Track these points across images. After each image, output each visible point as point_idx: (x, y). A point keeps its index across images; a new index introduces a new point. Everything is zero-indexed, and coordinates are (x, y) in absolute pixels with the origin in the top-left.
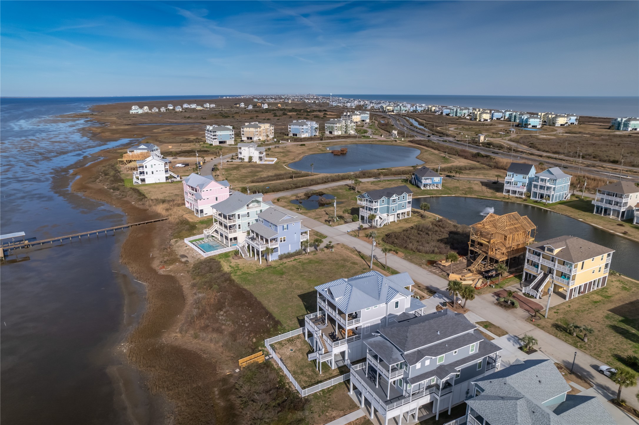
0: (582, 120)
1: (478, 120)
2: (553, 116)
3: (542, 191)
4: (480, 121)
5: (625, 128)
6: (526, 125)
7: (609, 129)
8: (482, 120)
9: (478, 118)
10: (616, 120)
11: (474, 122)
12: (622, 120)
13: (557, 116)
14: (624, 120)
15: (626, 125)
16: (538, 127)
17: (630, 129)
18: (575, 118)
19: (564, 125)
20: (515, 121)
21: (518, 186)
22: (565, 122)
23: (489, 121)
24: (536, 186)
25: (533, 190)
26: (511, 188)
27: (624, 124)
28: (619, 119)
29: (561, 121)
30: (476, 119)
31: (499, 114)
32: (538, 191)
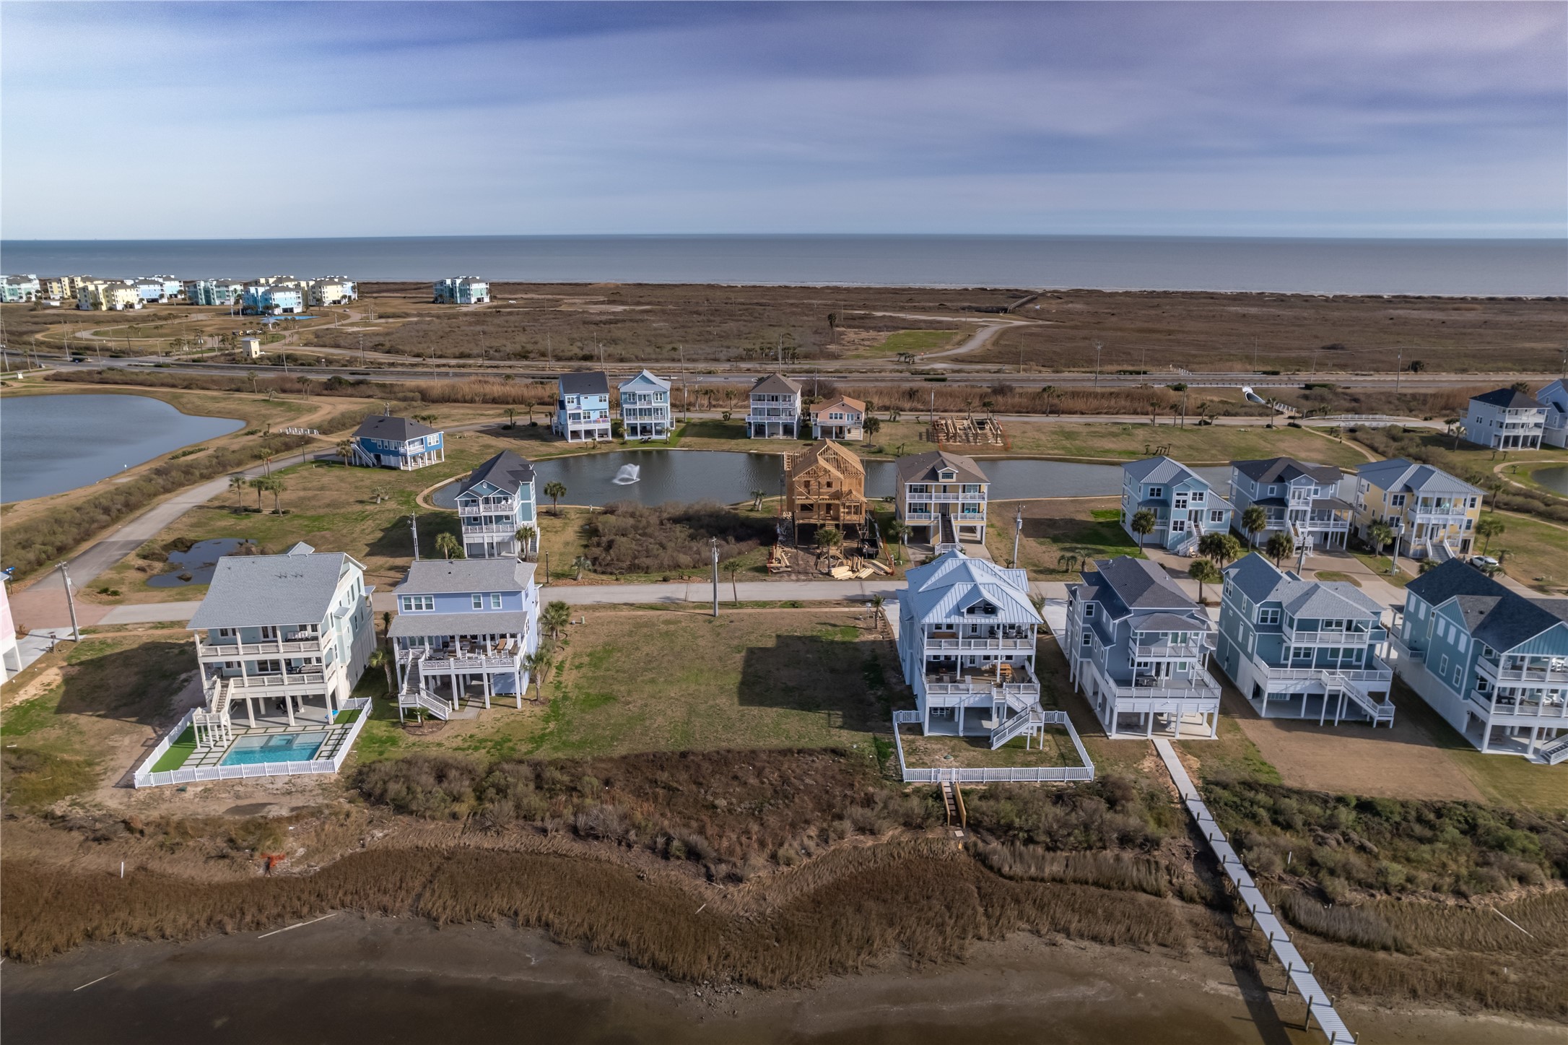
0: (363, 289)
1: (104, 308)
2: (312, 283)
3: (646, 420)
4: (111, 309)
5: (463, 299)
6: (268, 308)
7: (433, 302)
8: (120, 307)
9: (103, 301)
10: (443, 283)
11: (97, 313)
12: (454, 283)
13: (319, 285)
14: (458, 281)
15: (465, 293)
16: (298, 310)
17: (473, 300)
18: (350, 284)
19: (339, 302)
20: (209, 303)
21: (592, 419)
22: (341, 295)
23: (138, 307)
24: (632, 412)
25: (627, 421)
26: (582, 427)
27: (460, 290)
28: (449, 282)
29: (332, 293)
30: (97, 305)
31: (152, 287)
32: (639, 421)
